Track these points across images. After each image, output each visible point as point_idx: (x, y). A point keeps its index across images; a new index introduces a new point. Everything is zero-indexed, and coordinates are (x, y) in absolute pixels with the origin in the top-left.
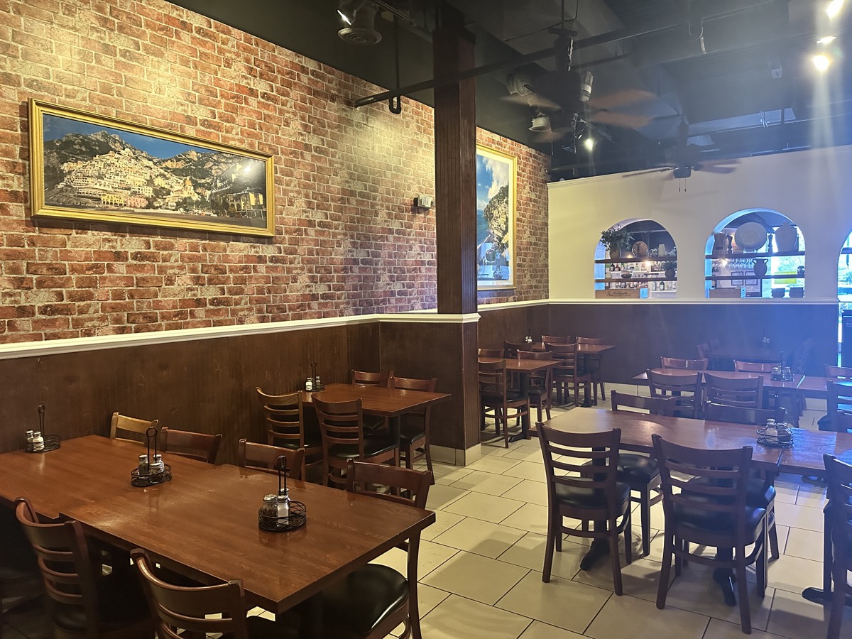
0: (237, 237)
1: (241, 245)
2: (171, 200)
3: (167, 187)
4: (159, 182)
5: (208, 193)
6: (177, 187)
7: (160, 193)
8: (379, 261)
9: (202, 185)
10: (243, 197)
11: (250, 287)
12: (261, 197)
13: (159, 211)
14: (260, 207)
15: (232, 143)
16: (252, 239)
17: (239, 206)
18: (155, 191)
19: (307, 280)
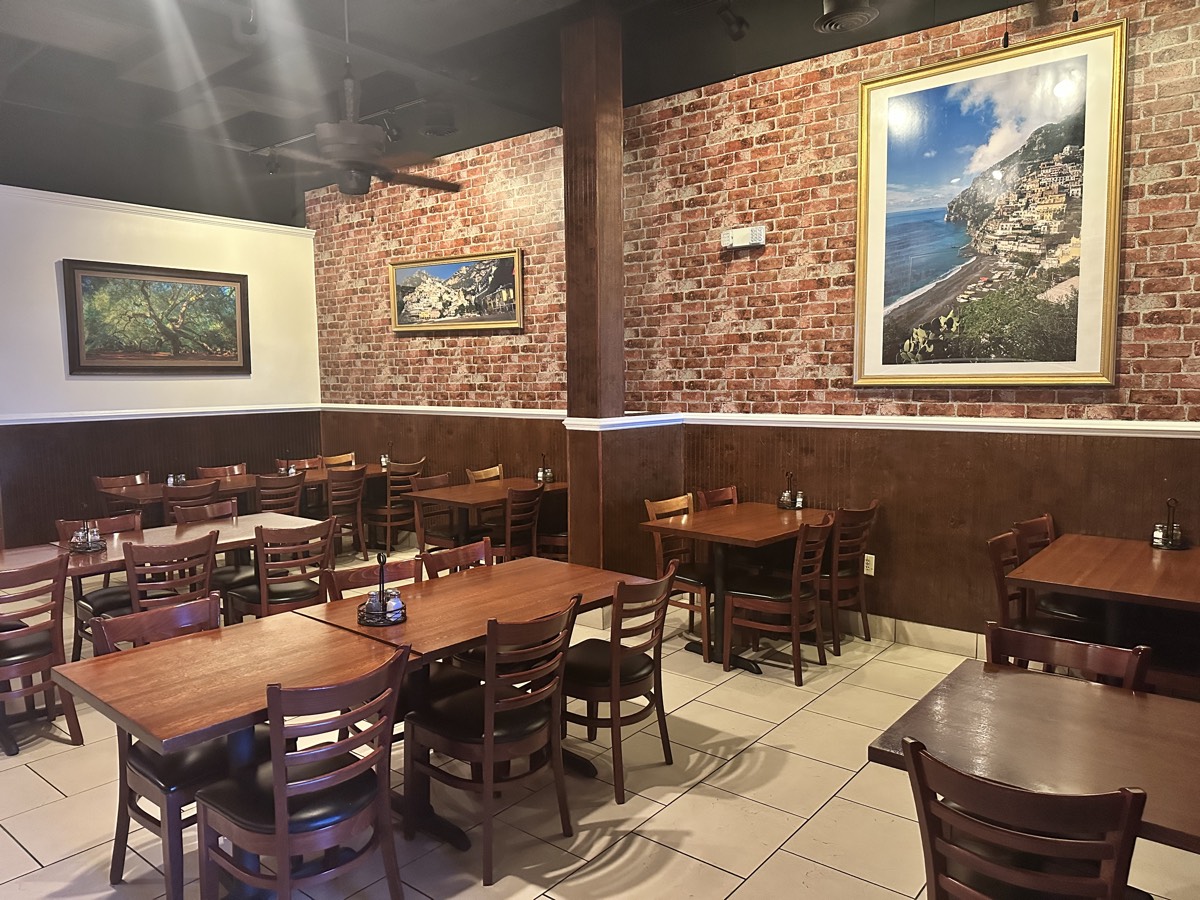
0: (496, 332)
1: (500, 338)
2: (452, 309)
3: (449, 299)
4: (446, 297)
5: (473, 297)
6: (455, 298)
7: (447, 304)
8: (654, 341)
9: (469, 293)
10: (498, 295)
11: (506, 375)
12: (511, 291)
13: (447, 318)
14: (511, 301)
15: (494, 250)
16: (508, 332)
17: (494, 303)
18: (444, 304)
19: (557, 368)
